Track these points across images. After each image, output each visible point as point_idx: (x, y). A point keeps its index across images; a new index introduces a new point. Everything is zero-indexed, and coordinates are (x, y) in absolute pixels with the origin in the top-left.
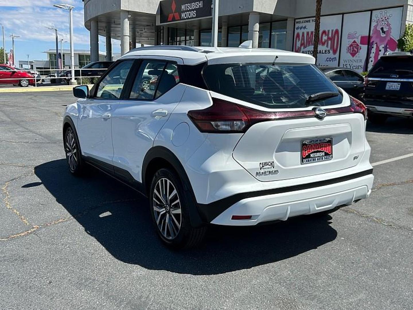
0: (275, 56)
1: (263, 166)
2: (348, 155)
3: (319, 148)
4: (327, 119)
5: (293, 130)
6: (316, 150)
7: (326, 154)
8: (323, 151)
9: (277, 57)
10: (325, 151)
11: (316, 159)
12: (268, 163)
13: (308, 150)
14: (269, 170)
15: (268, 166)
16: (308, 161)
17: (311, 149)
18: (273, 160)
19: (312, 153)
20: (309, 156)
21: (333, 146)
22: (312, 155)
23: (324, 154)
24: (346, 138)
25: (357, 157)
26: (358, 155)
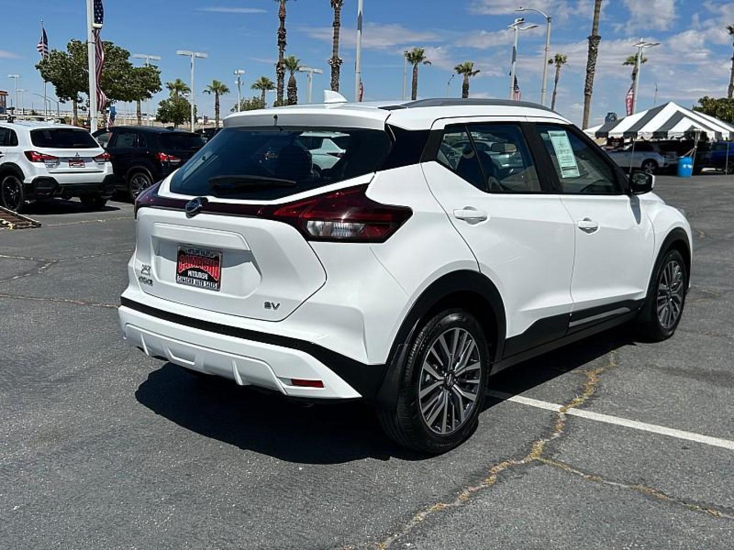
1: (143, 270)
2: (252, 293)
3: (201, 265)
4: (201, 217)
5: (158, 225)
6: (197, 267)
7: (211, 279)
8: (207, 272)
10: (210, 273)
11: (195, 281)
12: (147, 266)
13: (186, 262)
15: (146, 272)
17: (191, 263)
18: (151, 264)
19: (191, 269)
20: (185, 273)
21: (222, 269)
22: (190, 273)
23: (206, 276)
24: (251, 262)
25: (276, 305)
26: (279, 302)
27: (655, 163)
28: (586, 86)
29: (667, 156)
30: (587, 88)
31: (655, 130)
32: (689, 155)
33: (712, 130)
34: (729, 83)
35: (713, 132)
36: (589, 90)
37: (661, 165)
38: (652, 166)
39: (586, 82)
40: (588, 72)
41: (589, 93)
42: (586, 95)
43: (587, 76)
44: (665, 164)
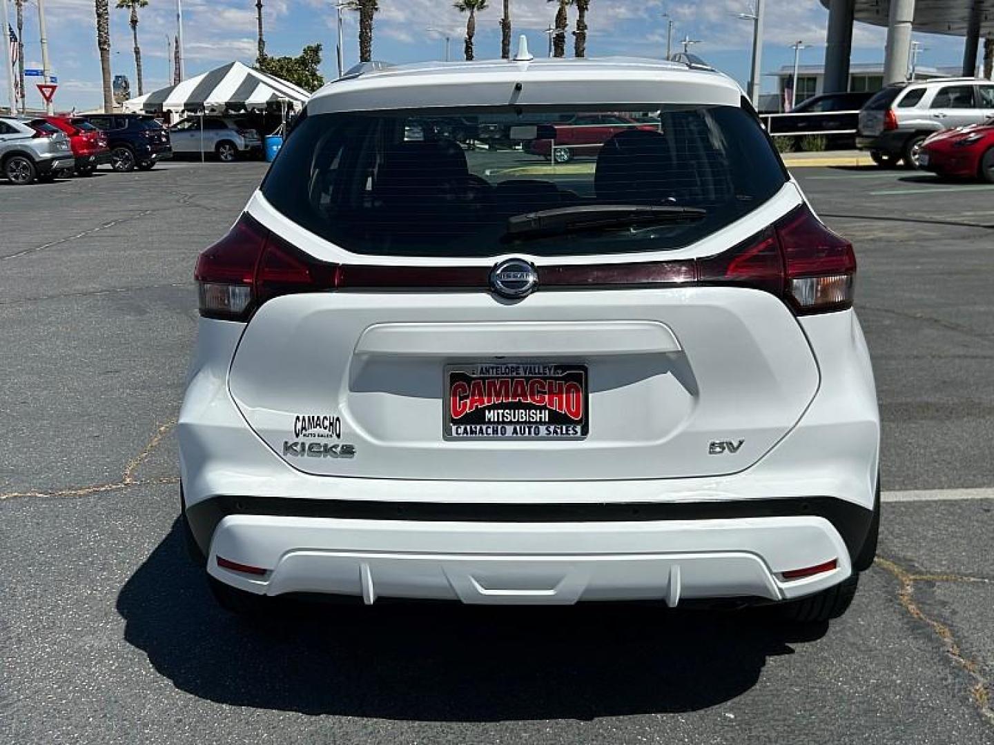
0: (513, 83)
1: (304, 428)
2: (675, 433)
3: (524, 395)
6: (511, 400)
7: (556, 418)
8: (545, 408)
9: (518, 87)
10: (554, 408)
11: (510, 429)
12: (322, 418)
13: (473, 395)
14: (323, 441)
15: (318, 430)
16: (472, 432)
17: (490, 396)
18: (340, 412)
19: (489, 408)
20: (477, 417)
21: (590, 396)
22: (490, 415)
23: (545, 416)
24: (669, 373)
25: (735, 444)
26: (741, 439)
27: (232, 145)
28: (100, 36)
29: (247, 135)
30: (102, 40)
31: (227, 99)
32: (277, 134)
33: (296, 99)
34: (258, 37)
35: (299, 102)
36: (105, 42)
37: (241, 148)
38: (230, 150)
39: (99, 31)
40: (99, 15)
41: (106, 47)
42: (102, 49)
43: (99, 22)
44: (246, 146)
